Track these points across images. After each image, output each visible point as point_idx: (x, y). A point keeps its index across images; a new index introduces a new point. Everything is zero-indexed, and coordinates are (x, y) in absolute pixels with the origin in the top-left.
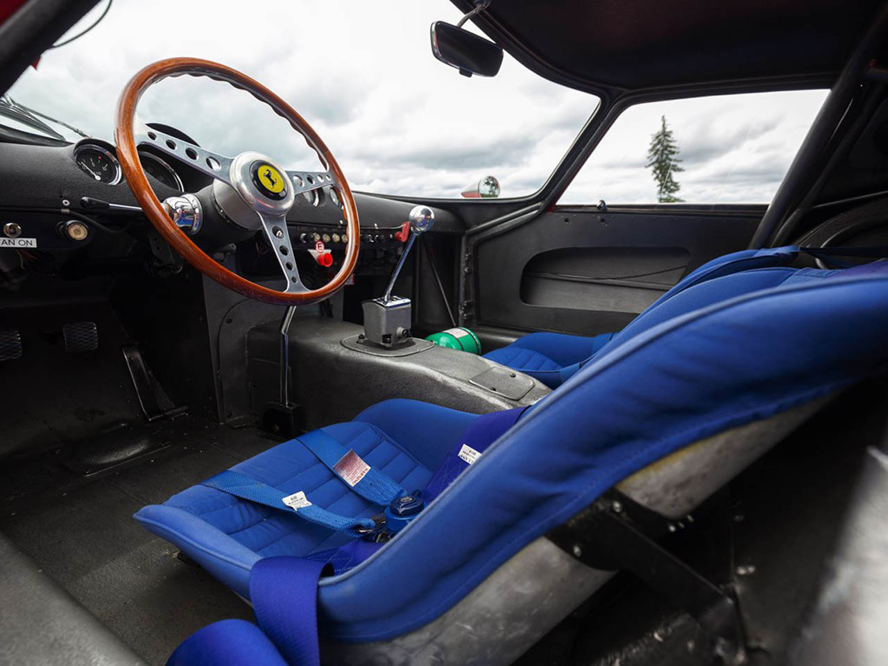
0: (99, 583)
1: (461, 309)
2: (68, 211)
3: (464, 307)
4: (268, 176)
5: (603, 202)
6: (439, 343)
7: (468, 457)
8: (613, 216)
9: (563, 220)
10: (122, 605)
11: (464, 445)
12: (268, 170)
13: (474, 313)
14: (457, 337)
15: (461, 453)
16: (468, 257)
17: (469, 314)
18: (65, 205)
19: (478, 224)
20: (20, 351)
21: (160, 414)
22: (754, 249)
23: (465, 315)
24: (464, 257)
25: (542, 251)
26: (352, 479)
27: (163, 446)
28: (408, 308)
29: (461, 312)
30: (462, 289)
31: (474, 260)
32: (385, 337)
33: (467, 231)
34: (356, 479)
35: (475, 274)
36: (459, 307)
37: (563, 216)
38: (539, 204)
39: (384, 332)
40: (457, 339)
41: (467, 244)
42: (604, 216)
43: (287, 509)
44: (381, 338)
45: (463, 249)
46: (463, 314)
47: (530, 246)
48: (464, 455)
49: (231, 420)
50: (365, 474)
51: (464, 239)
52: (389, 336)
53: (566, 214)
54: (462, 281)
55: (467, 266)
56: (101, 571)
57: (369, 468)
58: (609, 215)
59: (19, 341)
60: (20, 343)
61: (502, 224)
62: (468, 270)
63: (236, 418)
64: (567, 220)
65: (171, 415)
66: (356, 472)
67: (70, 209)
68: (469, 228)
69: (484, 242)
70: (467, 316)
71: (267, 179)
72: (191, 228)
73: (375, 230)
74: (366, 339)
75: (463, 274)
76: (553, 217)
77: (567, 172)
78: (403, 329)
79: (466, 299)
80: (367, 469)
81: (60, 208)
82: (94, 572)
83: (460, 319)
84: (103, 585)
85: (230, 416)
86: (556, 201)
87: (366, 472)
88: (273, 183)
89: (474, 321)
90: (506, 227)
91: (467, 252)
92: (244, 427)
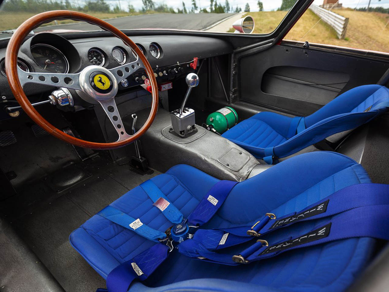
0: (66, 249)
1: (231, 93)
2: (6, 101)
3: (233, 92)
4: (100, 81)
5: (307, 42)
6: (215, 119)
7: (211, 200)
8: (312, 51)
9: (285, 50)
10: (75, 260)
11: (210, 196)
12: (100, 77)
13: (238, 95)
14: (225, 114)
15: (208, 199)
16: (235, 66)
17: (235, 95)
18: (4, 98)
19: (241, 47)
20: (16, 140)
21: (87, 157)
22: (380, 85)
23: (233, 96)
24: (233, 65)
25: (273, 66)
26: (162, 208)
27: (89, 176)
28: (193, 115)
29: (231, 95)
30: (232, 83)
31: (238, 67)
32: (181, 132)
33: (234, 51)
34: (163, 208)
35: (239, 74)
36: (230, 92)
37: (285, 48)
38: (273, 39)
39: (180, 130)
40: (225, 116)
41: (235, 57)
42: (307, 51)
43: (131, 229)
44: (180, 132)
45: (232, 62)
46: (232, 96)
47: (267, 63)
48: (210, 199)
49: (118, 160)
50: (167, 206)
51: (233, 56)
52: (183, 131)
53: (287, 47)
54: (232, 78)
55: (234, 70)
56: (66, 244)
57: (169, 203)
58: (310, 50)
59: (13, 136)
60: (14, 136)
61: (253, 49)
62: (235, 72)
63: (121, 159)
64: (287, 50)
65: (92, 158)
66: (163, 205)
67: (7, 100)
68: (236, 49)
69: (243, 58)
70: (234, 97)
71: (100, 83)
72: (70, 104)
73: (178, 65)
74: (173, 130)
75: (232, 75)
76: (280, 48)
77: (289, 23)
78: (190, 127)
79: (233, 88)
80: (168, 204)
81: (2, 101)
82: (64, 244)
83: (230, 98)
84: (67, 251)
85: (118, 158)
86: (283, 38)
87: (168, 205)
88: (103, 84)
89: (238, 98)
90: (255, 51)
91: (234, 63)
92: (124, 165)
